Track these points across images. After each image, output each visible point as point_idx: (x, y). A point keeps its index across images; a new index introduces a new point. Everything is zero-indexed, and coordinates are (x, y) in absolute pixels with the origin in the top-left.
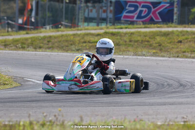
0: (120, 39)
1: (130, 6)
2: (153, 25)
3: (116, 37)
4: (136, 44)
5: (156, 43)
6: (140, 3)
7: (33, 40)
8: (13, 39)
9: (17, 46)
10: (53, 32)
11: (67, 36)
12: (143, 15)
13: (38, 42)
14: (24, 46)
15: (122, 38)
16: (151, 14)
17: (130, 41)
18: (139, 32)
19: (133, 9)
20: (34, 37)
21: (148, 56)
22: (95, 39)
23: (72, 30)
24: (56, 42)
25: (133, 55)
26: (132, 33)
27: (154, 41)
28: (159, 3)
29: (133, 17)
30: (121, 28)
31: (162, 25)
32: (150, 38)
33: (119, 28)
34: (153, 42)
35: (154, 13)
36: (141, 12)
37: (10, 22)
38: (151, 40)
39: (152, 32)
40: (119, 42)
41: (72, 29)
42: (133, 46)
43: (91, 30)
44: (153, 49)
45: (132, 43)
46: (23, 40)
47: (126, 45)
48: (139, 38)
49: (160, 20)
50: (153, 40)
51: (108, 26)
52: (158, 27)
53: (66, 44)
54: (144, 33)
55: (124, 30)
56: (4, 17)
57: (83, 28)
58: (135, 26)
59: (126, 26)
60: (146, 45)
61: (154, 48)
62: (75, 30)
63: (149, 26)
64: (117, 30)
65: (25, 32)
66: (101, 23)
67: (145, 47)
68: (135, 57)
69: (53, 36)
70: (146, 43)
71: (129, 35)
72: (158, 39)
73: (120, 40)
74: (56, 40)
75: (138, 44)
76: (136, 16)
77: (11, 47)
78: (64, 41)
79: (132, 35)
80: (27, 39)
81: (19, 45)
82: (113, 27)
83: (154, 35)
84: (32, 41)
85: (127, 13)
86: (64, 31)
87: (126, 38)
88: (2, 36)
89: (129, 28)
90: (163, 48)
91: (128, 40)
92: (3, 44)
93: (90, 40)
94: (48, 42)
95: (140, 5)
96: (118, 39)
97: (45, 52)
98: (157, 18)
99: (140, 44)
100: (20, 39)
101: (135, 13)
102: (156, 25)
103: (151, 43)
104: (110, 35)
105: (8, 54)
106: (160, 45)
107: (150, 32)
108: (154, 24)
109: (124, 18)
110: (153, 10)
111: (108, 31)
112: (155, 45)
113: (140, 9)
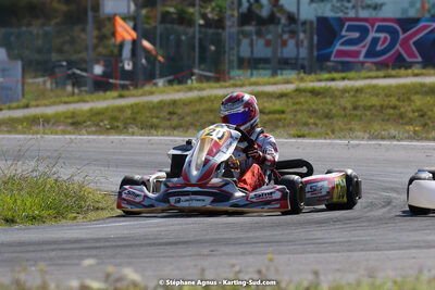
0: (332, 103)
1: (350, 29)
2: (402, 71)
3: (323, 100)
4: (368, 113)
5: (413, 111)
6: (372, 21)
7: (135, 110)
8: (91, 110)
9: (101, 124)
10: (179, 91)
11: (210, 99)
12: (379, 48)
13: (148, 114)
14: (116, 124)
15: (337, 102)
16: (398, 46)
17: (355, 108)
18: (374, 87)
19: (356, 35)
20: (137, 105)
21: (402, 140)
22: (274, 104)
23: (221, 87)
24: (188, 115)
25: (369, 139)
26: (358, 91)
27: (410, 105)
28: (417, 21)
29: (357, 54)
30: (333, 80)
31: (424, 71)
32: (399, 100)
33: (327, 80)
34: (405, 108)
35: (405, 43)
36: (375, 41)
37: (78, 72)
38: (401, 104)
39: (404, 86)
40: (330, 110)
41: (222, 84)
42: (361, 119)
43: (265, 84)
44: (407, 124)
45: (358, 112)
46: (112, 111)
47: (345, 116)
48: (375, 101)
49: (420, 59)
50: (406, 103)
51: (302, 75)
52: (416, 75)
53: (211, 117)
54: (384, 88)
55: (340, 84)
56: (60, 61)
57: (246, 82)
58: (364, 74)
59: (343, 75)
60: (390, 115)
61: (410, 122)
62: (229, 87)
63: (394, 73)
64: (323, 84)
65: (115, 94)
66: (281, 69)
67: (388, 120)
68: (374, 142)
69: (180, 100)
70: (392, 111)
71: (352, 93)
72: (418, 101)
73: (332, 107)
74: (187, 110)
75: (372, 114)
76: (364, 51)
77: (89, 126)
78: (205, 110)
79: (358, 95)
80: (121, 109)
81: (106, 122)
82: (313, 76)
83: (407, 93)
84: (133, 113)
85: (342, 44)
86: (204, 89)
87: (346, 102)
88: (66, 103)
89: (349, 79)
90: (429, 122)
91: (349, 106)
92: (70, 121)
93: (265, 108)
94: (171, 113)
95: (373, 27)
96: (327, 103)
97: (169, 135)
98: (412, 55)
99: (376, 113)
100: (107, 109)
101: (362, 45)
102: (410, 71)
103: (402, 110)
104: (309, 95)
105: (89, 142)
106: (422, 116)
107: (398, 87)
108: (406, 68)
109: (336, 56)
110: (402, 36)
111: (302, 85)
112: (411, 115)
113: (372, 34)
